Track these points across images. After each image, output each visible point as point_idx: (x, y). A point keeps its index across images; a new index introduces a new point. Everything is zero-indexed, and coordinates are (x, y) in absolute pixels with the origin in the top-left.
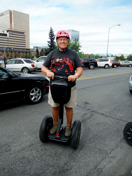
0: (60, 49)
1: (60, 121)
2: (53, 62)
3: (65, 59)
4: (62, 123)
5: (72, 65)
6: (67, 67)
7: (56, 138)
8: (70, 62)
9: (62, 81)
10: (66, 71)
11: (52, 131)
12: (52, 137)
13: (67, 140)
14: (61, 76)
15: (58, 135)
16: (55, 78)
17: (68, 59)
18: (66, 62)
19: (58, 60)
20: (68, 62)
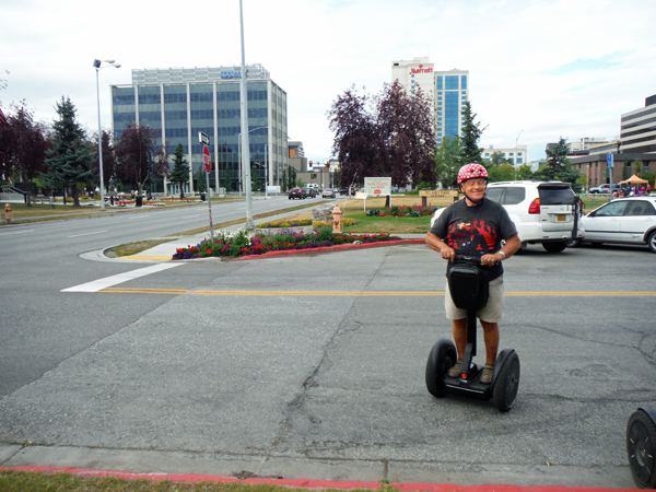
0: (467, 201)
1: (468, 349)
2: (452, 230)
3: (475, 223)
4: (474, 353)
5: (492, 234)
6: (481, 239)
7: (462, 384)
8: (486, 229)
9: (470, 266)
10: (479, 248)
11: (452, 372)
12: (454, 382)
13: (484, 388)
14: (468, 255)
15: (464, 376)
16: (455, 259)
17: (482, 223)
18: (479, 229)
19: (461, 226)
20: (483, 229)
